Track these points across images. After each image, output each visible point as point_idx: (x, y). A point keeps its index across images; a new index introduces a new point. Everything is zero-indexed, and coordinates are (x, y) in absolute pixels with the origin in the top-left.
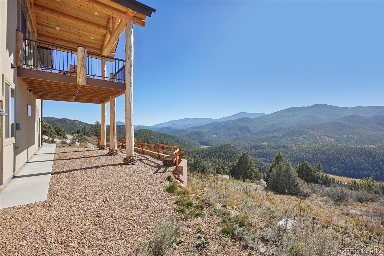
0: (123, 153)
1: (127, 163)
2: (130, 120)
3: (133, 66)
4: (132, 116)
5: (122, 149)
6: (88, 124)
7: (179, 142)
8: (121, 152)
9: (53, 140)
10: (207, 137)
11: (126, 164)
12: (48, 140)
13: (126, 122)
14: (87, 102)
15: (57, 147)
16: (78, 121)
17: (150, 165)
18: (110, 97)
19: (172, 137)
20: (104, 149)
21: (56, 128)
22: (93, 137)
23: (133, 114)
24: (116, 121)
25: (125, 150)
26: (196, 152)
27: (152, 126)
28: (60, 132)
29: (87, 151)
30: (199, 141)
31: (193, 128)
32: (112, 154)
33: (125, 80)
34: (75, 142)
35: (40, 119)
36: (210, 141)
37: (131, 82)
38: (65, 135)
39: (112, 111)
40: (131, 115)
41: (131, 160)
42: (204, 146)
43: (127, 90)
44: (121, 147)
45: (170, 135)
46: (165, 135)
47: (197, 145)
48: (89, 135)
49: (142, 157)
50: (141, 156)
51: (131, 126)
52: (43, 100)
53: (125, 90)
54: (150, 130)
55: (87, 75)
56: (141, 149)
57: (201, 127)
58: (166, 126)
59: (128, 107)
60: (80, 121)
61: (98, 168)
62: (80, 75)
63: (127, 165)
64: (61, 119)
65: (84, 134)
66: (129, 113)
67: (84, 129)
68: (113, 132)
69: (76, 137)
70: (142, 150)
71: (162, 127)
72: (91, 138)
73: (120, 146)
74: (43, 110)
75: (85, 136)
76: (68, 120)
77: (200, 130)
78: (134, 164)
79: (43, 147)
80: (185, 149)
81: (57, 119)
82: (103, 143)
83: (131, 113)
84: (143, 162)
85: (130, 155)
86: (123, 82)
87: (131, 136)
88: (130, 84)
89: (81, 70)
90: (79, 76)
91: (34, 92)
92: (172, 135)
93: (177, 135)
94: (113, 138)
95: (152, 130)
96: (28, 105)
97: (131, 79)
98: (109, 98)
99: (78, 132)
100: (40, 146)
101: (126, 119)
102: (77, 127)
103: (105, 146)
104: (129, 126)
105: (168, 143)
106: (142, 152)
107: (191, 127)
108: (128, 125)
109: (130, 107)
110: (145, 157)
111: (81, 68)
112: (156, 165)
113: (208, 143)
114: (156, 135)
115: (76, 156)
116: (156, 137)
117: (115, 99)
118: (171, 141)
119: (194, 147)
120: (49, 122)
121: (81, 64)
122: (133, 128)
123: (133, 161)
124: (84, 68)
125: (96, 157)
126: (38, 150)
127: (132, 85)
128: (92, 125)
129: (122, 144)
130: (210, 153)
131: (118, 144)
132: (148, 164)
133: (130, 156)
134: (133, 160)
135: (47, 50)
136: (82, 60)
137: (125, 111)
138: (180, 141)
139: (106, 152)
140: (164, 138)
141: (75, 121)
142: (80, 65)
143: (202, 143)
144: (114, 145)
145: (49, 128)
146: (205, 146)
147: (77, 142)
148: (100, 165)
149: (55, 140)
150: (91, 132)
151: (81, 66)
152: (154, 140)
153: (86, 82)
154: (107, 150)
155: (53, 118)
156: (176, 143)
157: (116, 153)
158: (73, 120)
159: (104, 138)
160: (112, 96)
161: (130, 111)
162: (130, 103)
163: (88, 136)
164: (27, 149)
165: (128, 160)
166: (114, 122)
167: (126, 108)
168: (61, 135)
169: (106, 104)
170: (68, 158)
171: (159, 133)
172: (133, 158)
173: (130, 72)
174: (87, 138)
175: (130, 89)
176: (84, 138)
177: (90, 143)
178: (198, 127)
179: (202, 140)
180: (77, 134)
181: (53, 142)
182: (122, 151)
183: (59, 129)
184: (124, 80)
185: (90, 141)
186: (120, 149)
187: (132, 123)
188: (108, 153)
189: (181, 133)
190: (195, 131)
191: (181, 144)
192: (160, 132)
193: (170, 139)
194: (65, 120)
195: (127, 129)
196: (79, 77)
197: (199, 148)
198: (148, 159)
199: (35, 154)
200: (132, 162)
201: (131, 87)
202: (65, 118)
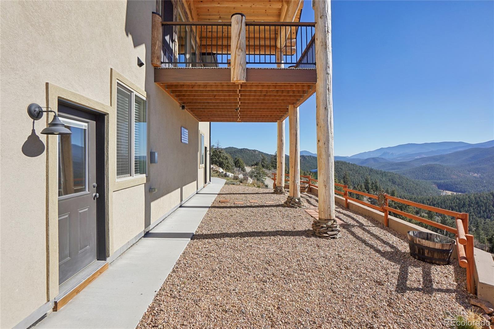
0: (311, 204)
1: (319, 233)
2: (326, 143)
3: (330, 31)
4: (330, 135)
5: (309, 195)
6: (268, 154)
7: (395, 182)
8: (308, 200)
9: (226, 174)
10: (454, 177)
11: (319, 235)
12: (222, 173)
13: (319, 148)
14: (258, 122)
15: (226, 184)
16: (258, 151)
17: (372, 247)
18: (290, 107)
19: (384, 174)
20: (281, 192)
21: (236, 158)
22: (273, 170)
23: (333, 130)
24: (299, 150)
25: (313, 196)
26: (429, 200)
27: (349, 156)
28: (239, 163)
29: (258, 193)
30: (435, 183)
31: (423, 160)
32: (292, 204)
33: (315, 64)
34: (248, 178)
35: (206, 148)
36: (462, 183)
37: (327, 63)
38: (244, 167)
39: (292, 130)
40: (328, 133)
41: (328, 227)
42: (447, 191)
43: (320, 83)
44: (307, 190)
45: (380, 170)
46: (371, 170)
47: (432, 189)
48: (268, 167)
49: (349, 219)
50: (344, 214)
51: (329, 156)
52: (211, 123)
53: (316, 82)
54: (348, 162)
55: (247, 63)
56: (344, 199)
57: (441, 158)
58: (372, 156)
59: (322, 117)
60: (260, 151)
61: (264, 238)
62: (235, 64)
63: (320, 237)
64: (241, 149)
65: (263, 166)
66: (326, 129)
67: (263, 160)
68: (294, 167)
69: (254, 170)
70: (344, 202)
71: (366, 158)
72: (270, 171)
73: (305, 188)
74: (211, 137)
75: (264, 169)
76: (248, 150)
77: (437, 163)
78: (334, 238)
79: (211, 183)
80: (406, 194)
81: (238, 150)
82: (280, 183)
83: (329, 129)
84: (353, 234)
85: (326, 217)
86: (312, 67)
87: (328, 178)
88: (326, 69)
89: (236, 55)
90: (234, 67)
91: (192, 110)
92: (383, 170)
93: (391, 171)
94: (295, 177)
95: (351, 163)
96: (182, 128)
97: (327, 59)
98: (288, 109)
99: (257, 164)
100: (206, 182)
101: (319, 141)
102: (257, 158)
103: (283, 188)
104: (324, 156)
105: (376, 183)
106: (345, 205)
107: (418, 157)
108: (323, 153)
109: (328, 117)
110: (353, 219)
111: (237, 52)
112: (388, 249)
113: (456, 187)
114: (356, 170)
115: (239, 203)
116: (356, 173)
117: (298, 108)
118: (381, 180)
119: (425, 192)
120: (231, 153)
121: (236, 45)
122: (332, 161)
123: (333, 231)
124: (242, 50)
125: (267, 208)
126: (204, 187)
127: (330, 71)
128: (272, 155)
129: (309, 185)
130: (463, 207)
131: (302, 186)
132: (364, 242)
133: (325, 220)
134: (331, 228)
135: (210, 56)
136: (238, 37)
137: (317, 125)
138: (397, 180)
139: (282, 199)
140: (369, 175)
141: (255, 151)
142: (235, 47)
143: (442, 187)
144: (296, 190)
145: (226, 159)
146: (449, 193)
147: (249, 178)
148: (269, 229)
149: (228, 173)
150: (271, 164)
151: (237, 48)
152: (353, 178)
153: (245, 76)
154: (286, 194)
155: (234, 148)
156: (390, 183)
157: (299, 204)
158: (253, 150)
159: (282, 175)
160: (293, 104)
161: (327, 123)
162: (326, 108)
163: (267, 169)
164: (179, 189)
165: (322, 227)
166: (296, 150)
167: (317, 118)
168: (239, 167)
169: (284, 122)
170: (229, 205)
171: (361, 167)
172: (332, 224)
173: (326, 45)
174: (267, 171)
175: (326, 80)
176: (262, 172)
177: (269, 178)
178: (434, 159)
179: (443, 181)
180: (256, 166)
181: (225, 176)
182: (308, 198)
183: (238, 160)
184: (312, 64)
185: (269, 175)
186: (306, 193)
187: (330, 150)
188: (286, 203)
189: (398, 168)
190: (426, 165)
191: (399, 185)
192: (363, 165)
193: (379, 176)
194: (245, 150)
195: (321, 163)
196: (234, 69)
197: (435, 195)
198: (361, 226)
199: (197, 193)
200: (330, 233)
201: (328, 74)
202: (245, 148)
